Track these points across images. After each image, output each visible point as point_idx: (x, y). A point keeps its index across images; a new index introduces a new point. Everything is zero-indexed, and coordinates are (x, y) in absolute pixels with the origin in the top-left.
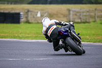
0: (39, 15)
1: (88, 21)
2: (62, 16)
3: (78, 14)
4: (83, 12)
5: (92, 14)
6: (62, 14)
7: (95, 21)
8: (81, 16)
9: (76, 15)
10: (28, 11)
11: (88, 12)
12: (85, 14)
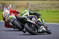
0: (10, 6)
1: (39, 10)
2: (24, 7)
3: (33, 6)
4: (36, 5)
5: (41, 6)
6: (24, 6)
7: (43, 10)
8: (35, 7)
9: (32, 6)
10: (4, 4)
11: (39, 5)
12: (37, 6)
